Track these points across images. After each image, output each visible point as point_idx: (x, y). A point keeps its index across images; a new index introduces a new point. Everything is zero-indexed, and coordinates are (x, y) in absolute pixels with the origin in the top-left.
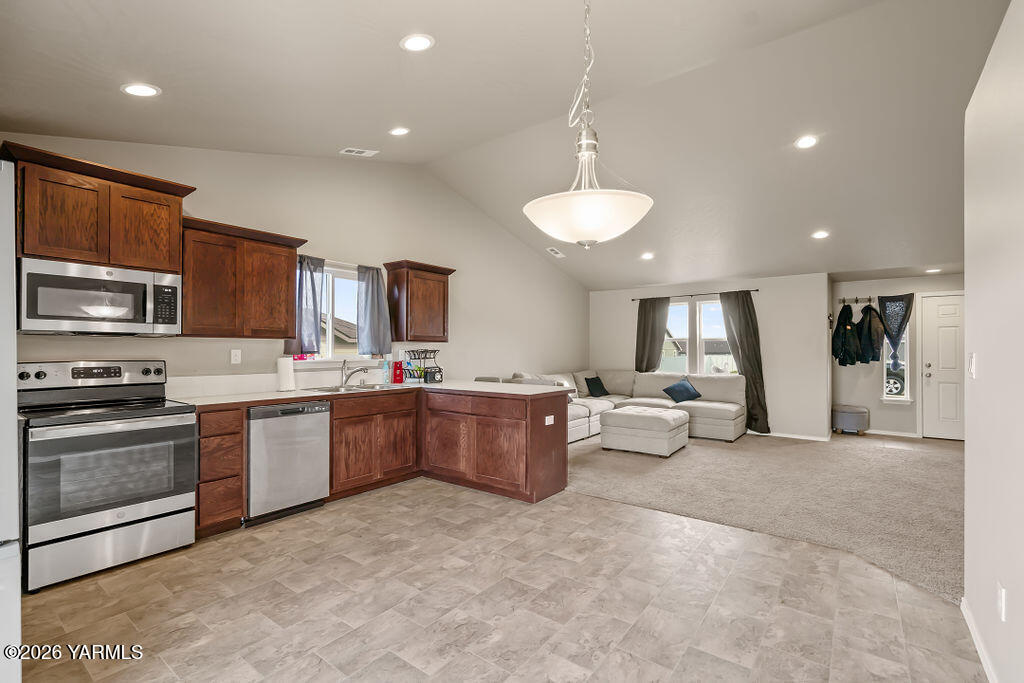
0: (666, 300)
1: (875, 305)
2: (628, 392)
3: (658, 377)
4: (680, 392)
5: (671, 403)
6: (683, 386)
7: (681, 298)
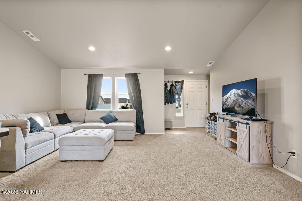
0: (101, 75)
1: (174, 83)
2: (82, 120)
3: (98, 112)
4: (108, 119)
5: (104, 125)
6: (109, 115)
7: (108, 74)
